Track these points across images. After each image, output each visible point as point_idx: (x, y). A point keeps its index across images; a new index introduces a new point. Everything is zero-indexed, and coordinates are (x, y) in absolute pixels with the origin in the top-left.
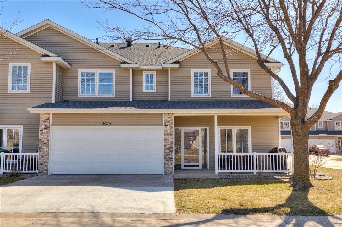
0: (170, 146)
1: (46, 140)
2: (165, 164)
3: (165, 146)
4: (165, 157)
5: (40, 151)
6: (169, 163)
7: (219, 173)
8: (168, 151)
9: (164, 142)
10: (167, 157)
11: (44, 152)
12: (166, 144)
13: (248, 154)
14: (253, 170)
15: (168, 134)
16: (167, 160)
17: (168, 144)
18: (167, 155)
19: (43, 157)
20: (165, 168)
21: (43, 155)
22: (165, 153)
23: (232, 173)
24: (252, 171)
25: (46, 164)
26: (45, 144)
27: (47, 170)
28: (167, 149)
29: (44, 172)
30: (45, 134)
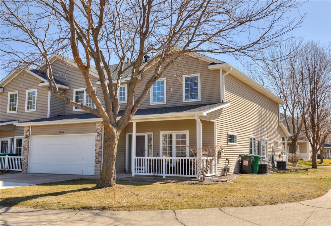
0: (99, 150)
1: (27, 146)
2: (95, 166)
3: (96, 150)
4: (95, 160)
5: (23, 155)
6: (98, 166)
7: (136, 175)
8: (97, 155)
9: (95, 146)
10: (97, 160)
11: (25, 155)
12: (96, 149)
13: (159, 158)
14: (163, 173)
15: (97, 140)
16: (97, 163)
17: (98, 149)
18: (97, 158)
19: (24, 159)
20: (95, 170)
21: (25, 158)
22: (96, 156)
23: (148, 176)
24: (161, 175)
25: (26, 165)
26: (26, 149)
27: (27, 169)
28: (97, 153)
29: (25, 170)
30: (26, 142)
